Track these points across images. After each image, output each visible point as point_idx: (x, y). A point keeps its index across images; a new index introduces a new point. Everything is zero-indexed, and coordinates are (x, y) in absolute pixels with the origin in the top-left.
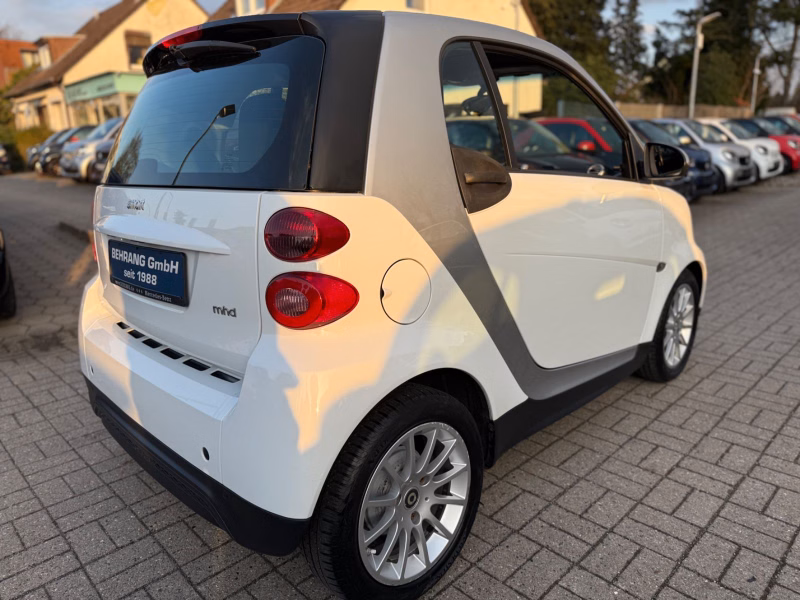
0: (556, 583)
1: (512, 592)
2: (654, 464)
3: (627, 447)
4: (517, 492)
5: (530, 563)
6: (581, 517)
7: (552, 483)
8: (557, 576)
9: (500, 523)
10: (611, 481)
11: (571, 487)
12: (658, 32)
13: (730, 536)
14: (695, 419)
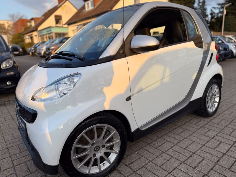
0: (176, 167)
1: (163, 170)
2: (209, 135)
3: (200, 130)
4: (165, 141)
5: (168, 162)
6: (185, 149)
7: (176, 139)
8: (177, 166)
9: (159, 150)
10: (195, 139)
11: (182, 140)
12: (212, 10)
13: (233, 156)
14: (222, 122)
